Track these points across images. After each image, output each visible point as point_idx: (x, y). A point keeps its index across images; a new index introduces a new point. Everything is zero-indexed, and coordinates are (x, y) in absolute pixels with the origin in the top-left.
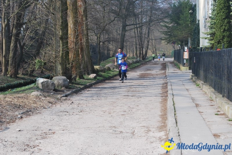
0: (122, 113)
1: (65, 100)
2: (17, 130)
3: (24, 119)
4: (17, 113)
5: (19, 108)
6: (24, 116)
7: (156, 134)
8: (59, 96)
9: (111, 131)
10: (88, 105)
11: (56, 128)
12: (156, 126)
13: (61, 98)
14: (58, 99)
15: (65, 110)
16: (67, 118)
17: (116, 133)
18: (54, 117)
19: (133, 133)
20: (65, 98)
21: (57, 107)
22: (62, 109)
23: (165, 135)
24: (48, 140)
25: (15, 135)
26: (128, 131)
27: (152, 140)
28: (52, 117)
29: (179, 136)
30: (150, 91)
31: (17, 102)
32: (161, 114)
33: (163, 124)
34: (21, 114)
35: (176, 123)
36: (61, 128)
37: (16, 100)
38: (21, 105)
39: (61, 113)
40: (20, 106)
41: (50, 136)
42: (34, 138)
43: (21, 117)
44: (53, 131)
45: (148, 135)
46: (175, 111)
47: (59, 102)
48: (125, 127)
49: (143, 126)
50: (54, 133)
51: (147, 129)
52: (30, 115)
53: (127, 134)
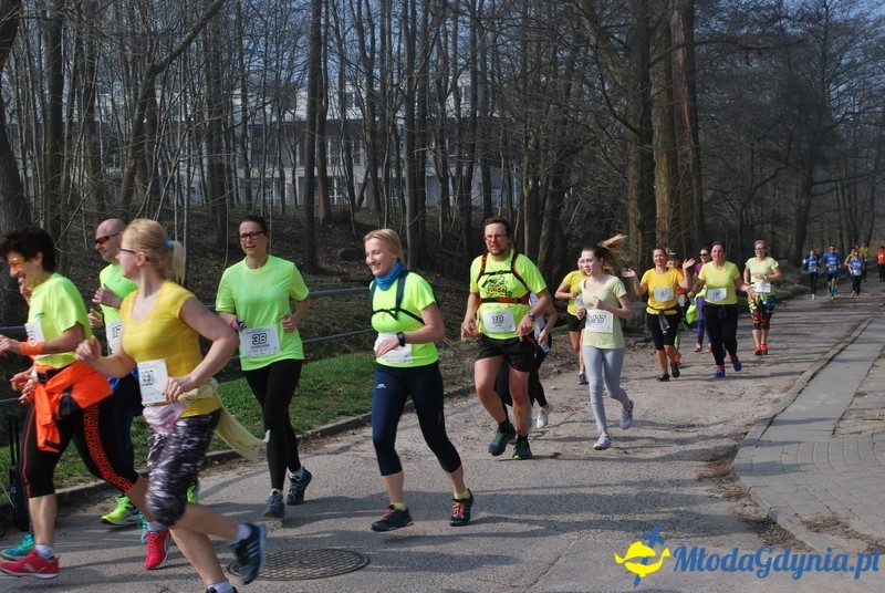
1: (643, 347)
6: (563, 370)
9: (705, 392)
13: (635, 343)
20: (642, 344)
27: (763, 402)
30: (820, 334)
34: (559, 366)
35: (812, 378)
42: (577, 399)
43: (559, 372)
45: (763, 397)
47: (630, 351)
52: (574, 369)
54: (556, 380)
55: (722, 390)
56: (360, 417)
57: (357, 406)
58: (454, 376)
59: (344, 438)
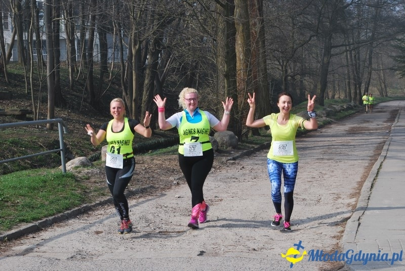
0: (309, 180)
1: (233, 164)
2: (176, 196)
3: (182, 186)
4: (171, 178)
5: (173, 172)
6: (181, 182)
7: (346, 200)
8: (224, 159)
10: (264, 170)
11: (224, 195)
12: (349, 193)
13: (227, 161)
14: (222, 163)
15: (234, 177)
16: (237, 185)
17: (298, 200)
18: (220, 183)
19: (319, 201)
20: (232, 161)
21: (222, 172)
22: (230, 175)
23: (355, 202)
24: (215, 207)
25: (175, 201)
26: (313, 198)
27: (338, 206)
28: (217, 183)
29: (369, 199)
31: (169, 165)
32: (360, 180)
33: (358, 191)
34: (177, 179)
36: (229, 195)
37: (167, 163)
38: (175, 168)
39: (229, 180)
40: (174, 170)
41: (217, 203)
43: (178, 184)
44: (220, 198)
45: (337, 202)
46: (377, 176)
47: (225, 167)
48: (310, 194)
49: (332, 194)
50: (221, 200)
51: (337, 196)
53: (311, 202)
54: (177, 190)
55: (303, 197)
56: (37, 223)
57: (34, 214)
58: (102, 189)
59: (27, 241)
